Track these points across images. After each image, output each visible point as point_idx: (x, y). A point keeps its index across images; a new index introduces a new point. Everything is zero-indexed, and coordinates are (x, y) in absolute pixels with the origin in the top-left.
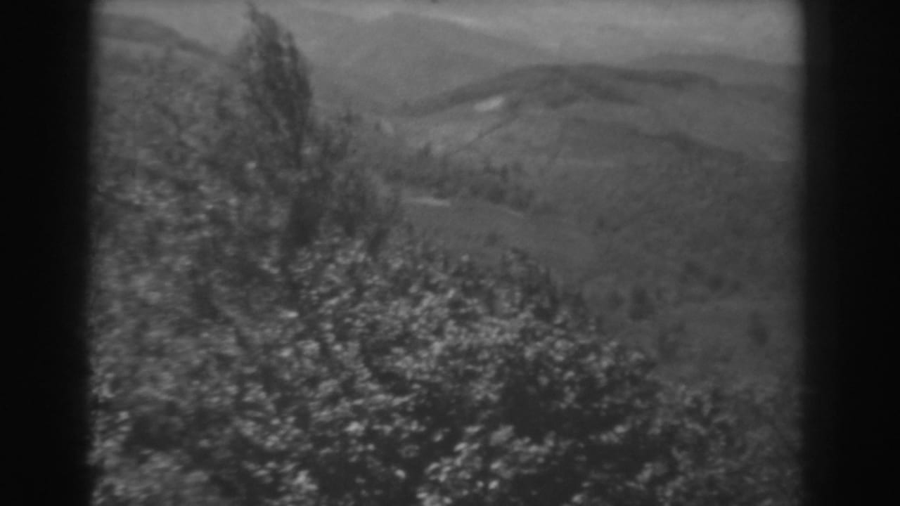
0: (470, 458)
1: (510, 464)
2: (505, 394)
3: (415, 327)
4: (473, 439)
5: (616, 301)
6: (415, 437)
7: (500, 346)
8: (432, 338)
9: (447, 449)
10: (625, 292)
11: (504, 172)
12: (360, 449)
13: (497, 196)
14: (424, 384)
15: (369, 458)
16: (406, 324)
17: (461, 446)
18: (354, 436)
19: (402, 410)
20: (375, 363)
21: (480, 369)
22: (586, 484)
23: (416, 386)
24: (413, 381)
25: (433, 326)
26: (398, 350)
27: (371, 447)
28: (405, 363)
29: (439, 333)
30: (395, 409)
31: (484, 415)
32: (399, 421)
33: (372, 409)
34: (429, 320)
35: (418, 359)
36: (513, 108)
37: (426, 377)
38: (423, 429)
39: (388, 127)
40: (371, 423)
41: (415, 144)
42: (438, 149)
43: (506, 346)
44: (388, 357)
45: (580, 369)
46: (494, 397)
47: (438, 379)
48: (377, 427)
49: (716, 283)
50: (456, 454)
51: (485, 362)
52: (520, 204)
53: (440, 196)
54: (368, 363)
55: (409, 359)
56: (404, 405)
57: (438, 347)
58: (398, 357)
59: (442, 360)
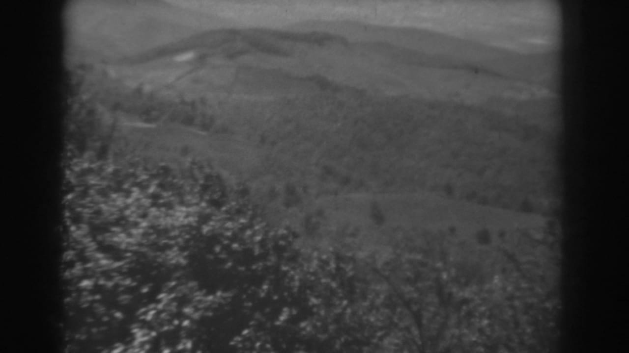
0: (168, 304)
1: (197, 309)
2: (191, 258)
3: (127, 212)
4: (171, 290)
5: (273, 194)
6: (129, 290)
7: (183, 226)
8: (139, 220)
9: (152, 298)
10: (280, 187)
11: (193, 104)
12: (90, 298)
13: (189, 121)
14: (135, 253)
15: (96, 305)
16: (121, 210)
17: (161, 296)
18: (84, 289)
19: (119, 270)
20: (100, 238)
21: (172, 242)
22: (252, 323)
23: (129, 254)
24: (126, 251)
25: (141, 212)
26: (115, 229)
27: (98, 297)
28: (120, 238)
29: (144, 216)
30: (115, 270)
31: (177, 274)
32: (117, 279)
33: (99, 270)
34: (139, 207)
35: (130, 235)
36: (201, 60)
37: (135, 248)
38: (134, 284)
39: (112, 72)
40: (98, 279)
41: (132, 84)
42: (147, 88)
43: (189, 225)
44: (108, 234)
45: (242, 242)
46: (183, 262)
47: (144, 250)
48: (102, 282)
49: (346, 181)
50: (159, 301)
51: (175, 238)
52: (205, 127)
53: (148, 121)
54: (94, 239)
55: (122, 236)
56: (120, 267)
57: (144, 224)
58: (115, 234)
59: (145, 235)
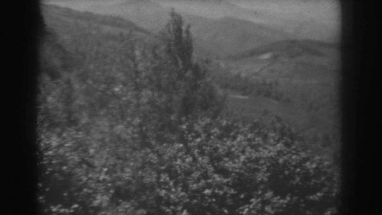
0: (256, 205)
1: (273, 208)
2: (270, 178)
3: (233, 149)
4: (258, 197)
6: (233, 196)
7: (267, 158)
8: (240, 154)
9: (247, 201)
11: (271, 84)
12: (209, 200)
13: (268, 95)
14: (237, 173)
15: (213, 205)
16: (229, 148)
17: (253, 200)
18: (207, 195)
19: (227, 184)
20: (216, 164)
21: (260, 167)
23: (233, 174)
24: (232, 172)
25: (240, 149)
26: (226, 159)
27: (214, 200)
28: (229, 165)
29: (243, 152)
30: (224, 184)
31: (262, 187)
32: (226, 189)
33: (215, 184)
34: (239, 146)
35: (234, 163)
36: (275, 58)
37: (237, 170)
38: (236, 192)
39: (222, 65)
40: (214, 189)
41: (234, 72)
42: (243, 75)
43: (271, 157)
44: (222, 162)
45: (302, 168)
46: (266, 179)
47: (243, 171)
48: (216, 191)
50: (251, 203)
51: (262, 164)
52: (277, 99)
53: (244, 94)
54: (213, 165)
55: (231, 163)
56: (228, 182)
57: (242, 158)
58: (226, 162)
59: (244, 163)
